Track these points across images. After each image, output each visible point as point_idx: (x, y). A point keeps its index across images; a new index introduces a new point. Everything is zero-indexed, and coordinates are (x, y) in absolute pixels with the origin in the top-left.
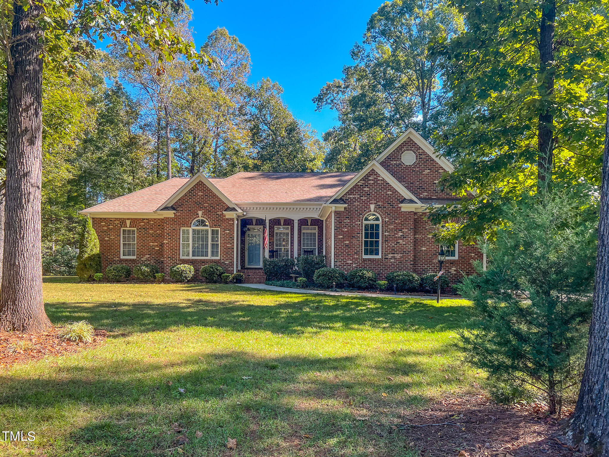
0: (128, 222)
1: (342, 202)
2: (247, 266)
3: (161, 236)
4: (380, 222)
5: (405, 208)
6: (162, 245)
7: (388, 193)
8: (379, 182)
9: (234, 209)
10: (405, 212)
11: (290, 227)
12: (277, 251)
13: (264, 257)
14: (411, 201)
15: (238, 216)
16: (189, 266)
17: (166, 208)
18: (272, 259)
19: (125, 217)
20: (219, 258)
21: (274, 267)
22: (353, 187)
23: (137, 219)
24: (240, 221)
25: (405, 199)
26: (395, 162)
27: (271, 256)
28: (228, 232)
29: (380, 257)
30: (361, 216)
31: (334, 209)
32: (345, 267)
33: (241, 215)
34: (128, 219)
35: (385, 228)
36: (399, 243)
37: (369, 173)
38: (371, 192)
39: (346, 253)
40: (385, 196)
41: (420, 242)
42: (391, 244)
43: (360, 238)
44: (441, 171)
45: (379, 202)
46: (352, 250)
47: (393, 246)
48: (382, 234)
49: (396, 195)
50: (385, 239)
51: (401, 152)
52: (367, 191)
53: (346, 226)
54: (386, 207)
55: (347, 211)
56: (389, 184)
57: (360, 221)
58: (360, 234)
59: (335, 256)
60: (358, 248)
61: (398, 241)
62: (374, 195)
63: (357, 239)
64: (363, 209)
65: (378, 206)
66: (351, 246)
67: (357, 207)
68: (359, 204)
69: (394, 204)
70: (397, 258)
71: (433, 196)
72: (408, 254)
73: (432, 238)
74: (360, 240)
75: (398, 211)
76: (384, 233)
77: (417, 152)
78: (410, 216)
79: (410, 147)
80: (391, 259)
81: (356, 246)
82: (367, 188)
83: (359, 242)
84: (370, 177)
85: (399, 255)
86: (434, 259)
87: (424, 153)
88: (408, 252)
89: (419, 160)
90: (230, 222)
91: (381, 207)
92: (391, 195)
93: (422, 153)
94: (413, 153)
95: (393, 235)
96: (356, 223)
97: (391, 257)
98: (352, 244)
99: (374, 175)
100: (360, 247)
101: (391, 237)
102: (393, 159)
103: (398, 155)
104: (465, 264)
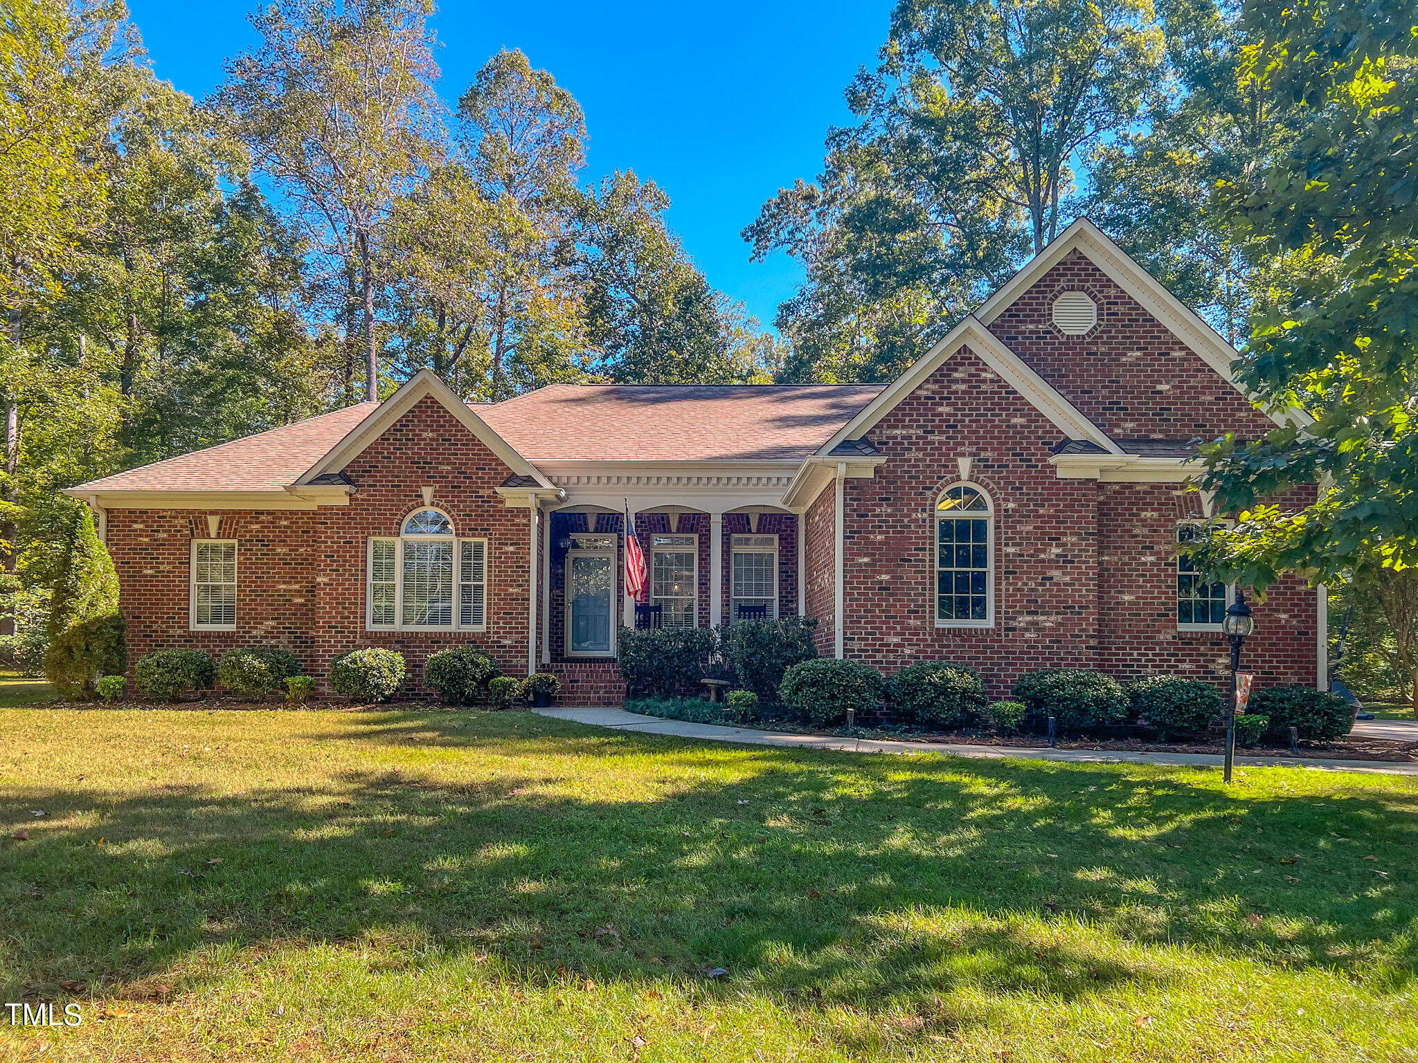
0: (213, 522)
1: (869, 450)
2: (570, 652)
3: (310, 563)
4: (989, 515)
5: (1070, 466)
6: (312, 589)
7: (1015, 421)
8: (984, 387)
9: (529, 481)
10: (1069, 482)
11: (696, 537)
12: (658, 608)
13: (620, 626)
14: (1089, 447)
15: (543, 502)
16: (390, 654)
17: (323, 478)
18: (645, 632)
19: (203, 507)
20: (482, 628)
21: (650, 657)
22: (904, 403)
23: (239, 512)
24: (547, 517)
25: (1067, 441)
26: (1031, 327)
27: (643, 624)
28: (511, 549)
29: (989, 623)
30: (929, 493)
31: (842, 470)
32: (879, 657)
33: (552, 497)
34: (213, 513)
35: (1006, 533)
36: (1051, 578)
37: (953, 358)
38: (959, 417)
39: (883, 611)
40: (1004, 432)
41: (1114, 576)
42: (1026, 584)
43: (927, 563)
44: (1176, 354)
45: (986, 449)
46: (899, 600)
47: (1032, 590)
48: (996, 550)
49: (1041, 427)
50: (1007, 567)
51: (1050, 295)
52: (948, 415)
53: (880, 527)
54: (1007, 466)
55: (884, 478)
56: (1015, 392)
57: (924, 510)
58: (927, 552)
59: (845, 622)
60: (920, 594)
61: (1048, 575)
62: (970, 426)
63: (916, 566)
64: (934, 472)
65: (982, 464)
66: (899, 589)
67: (914, 466)
68: (921, 455)
69: (1033, 455)
70: (1044, 629)
71: (1155, 431)
72: (1080, 613)
73: (1152, 564)
74: (927, 569)
75: (1047, 477)
76: (1004, 549)
77: (1099, 296)
78: (1084, 495)
79: (1079, 281)
80: (1027, 630)
81: (913, 589)
82: (948, 405)
83: (923, 578)
84: (956, 370)
85: (1052, 618)
86: (1159, 632)
87: (1123, 297)
88: (1080, 607)
89: (1108, 320)
90: (517, 521)
91: (993, 466)
92: (1022, 426)
93: (1116, 297)
94: (1089, 299)
95: (1032, 556)
96: (914, 516)
97: (1027, 623)
98: (902, 583)
99: (970, 364)
100: (927, 593)
101: (1026, 562)
102: (1025, 316)
103: (1043, 304)
104: (1259, 645)
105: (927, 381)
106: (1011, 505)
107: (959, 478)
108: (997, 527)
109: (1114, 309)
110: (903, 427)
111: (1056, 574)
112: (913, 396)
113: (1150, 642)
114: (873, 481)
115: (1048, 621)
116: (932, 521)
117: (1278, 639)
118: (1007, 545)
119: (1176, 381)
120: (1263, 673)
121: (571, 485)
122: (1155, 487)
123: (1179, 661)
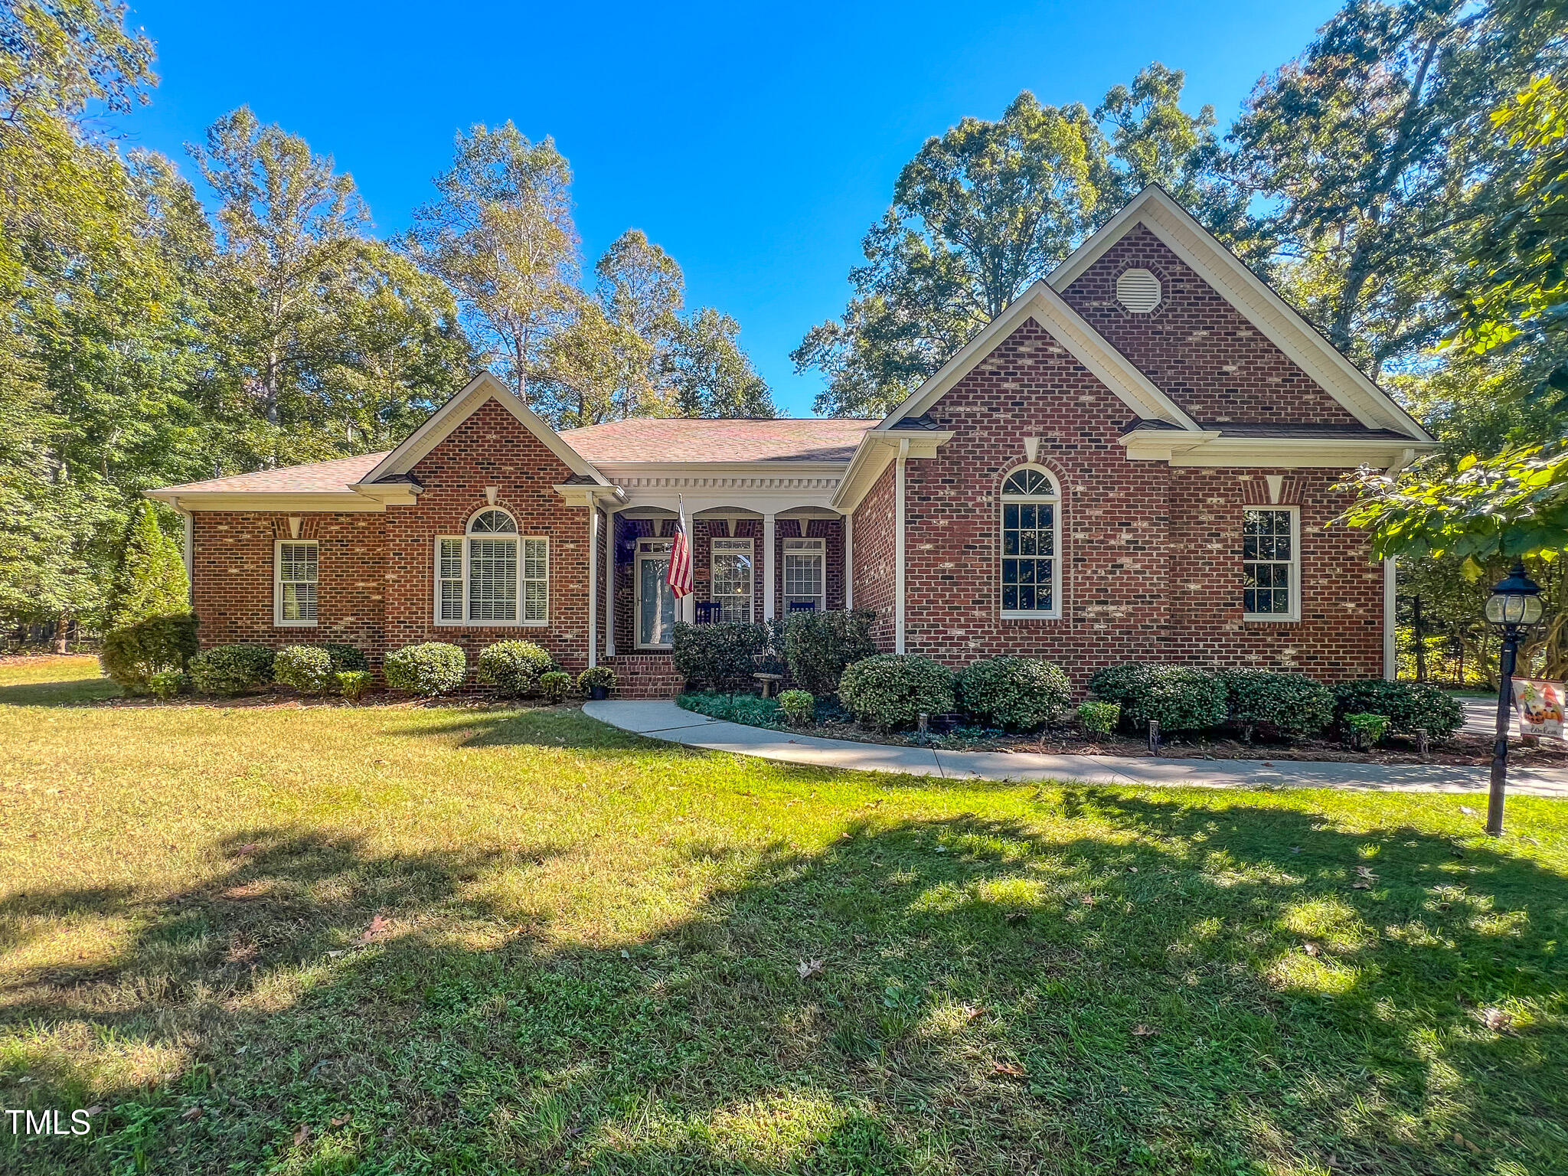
0: (294, 524)
1: (933, 426)
2: (639, 645)
4: (1055, 499)
5: (1141, 447)
7: (1083, 398)
8: (1051, 362)
10: (1140, 464)
11: (752, 540)
12: (718, 606)
14: (1162, 423)
15: (602, 501)
17: (390, 478)
18: (703, 627)
19: (286, 509)
20: (544, 623)
22: (968, 378)
23: (319, 514)
24: (610, 518)
25: (1137, 419)
26: (1095, 304)
28: (572, 546)
29: (1056, 613)
30: (994, 476)
31: (903, 447)
32: (942, 650)
33: (611, 497)
34: (295, 514)
35: (1075, 518)
36: (1122, 566)
37: (1019, 331)
38: (1026, 394)
39: (947, 602)
40: (1072, 410)
41: (1180, 564)
42: (1095, 572)
43: (993, 550)
44: (1244, 334)
45: (1054, 429)
46: (964, 590)
47: (1102, 578)
48: (1064, 536)
49: (1111, 405)
50: (1076, 554)
51: (1114, 272)
52: (1013, 391)
53: (944, 511)
54: (1075, 447)
55: (947, 458)
56: (1084, 368)
57: (989, 493)
58: (993, 538)
59: (906, 614)
60: (985, 584)
61: (1119, 562)
62: (1037, 404)
63: (981, 553)
64: (999, 452)
65: (1049, 444)
66: (963, 578)
67: (978, 446)
68: (986, 434)
69: (1102, 435)
70: (1113, 620)
71: (1221, 414)
72: (1151, 603)
73: (1219, 552)
74: (993, 556)
75: (1117, 459)
76: (1073, 534)
77: (1165, 272)
78: (1156, 478)
79: (1145, 257)
80: (1097, 621)
81: (978, 578)
82: (1014, 380)
83: (989, 566)
84: (1022, 344)
85: (1123, 608)
86: (1226, 622)
87: (1189, 274)
88: (1152, 597)
89: (1174, 298)
90: (577, 519)
91: (1061, 447)
92: (1091, 405)
93: (1182, 274)
94: (1153, 277)
95: (1102, 542)
96: (979, 499)
97: (1097, 614)
98: (966, 572)
99: (1037, 338)
100: (993, 581)
101: (1095, 548)
102: (1089, 292)
103: (1107, 280)
104: (1326, 635)
105: (992, 355)
106: (1080, 488)
107: (1025, 460)
108: (1065, 512)
109: (1180, 286)
110: (968, 404)
111: (1126, 561)
112: (977, 372)
113: (1216, 633)
114: (936, 462)
115: (1118, 612)
116: (997, 505)
117: (1345, 629)
118: (1075, 530)
119: (1243, 362)
120: (1330, 664)
121: (631, 488)
122: (1222, 471)
123: (1246, 652)
